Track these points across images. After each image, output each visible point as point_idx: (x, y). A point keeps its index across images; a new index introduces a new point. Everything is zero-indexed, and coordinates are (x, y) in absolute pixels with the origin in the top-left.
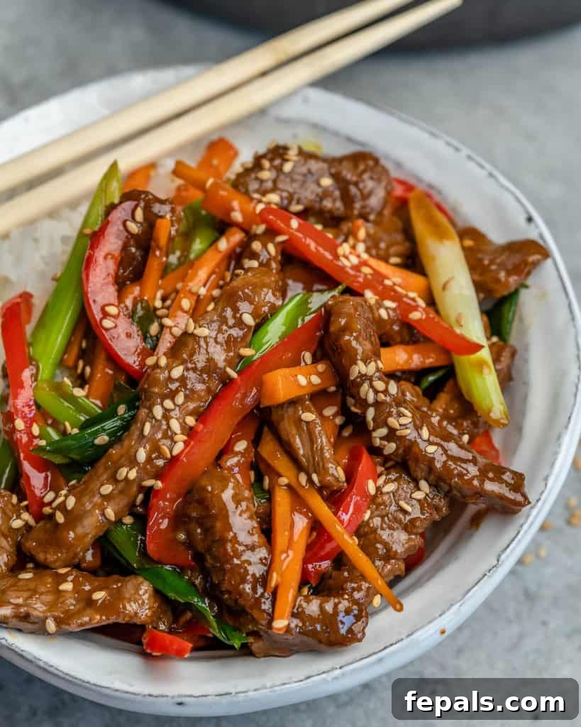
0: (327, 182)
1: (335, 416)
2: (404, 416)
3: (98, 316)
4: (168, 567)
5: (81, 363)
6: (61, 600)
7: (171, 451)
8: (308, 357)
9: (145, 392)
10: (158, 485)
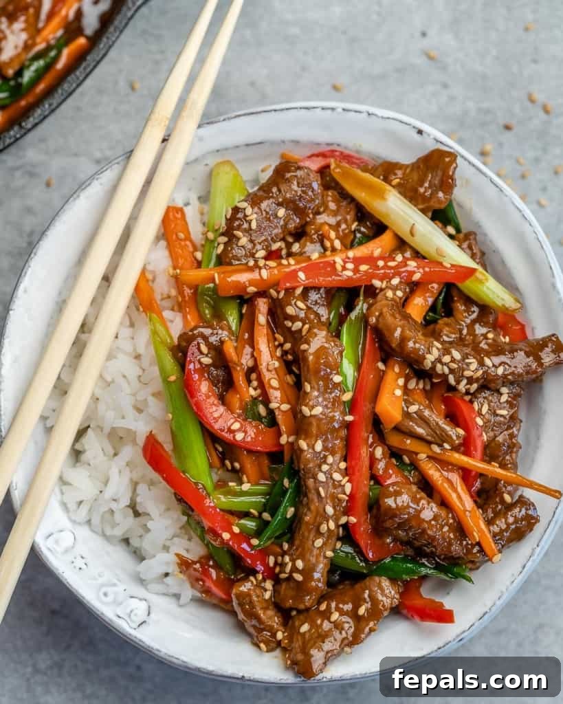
0: (281, 212)
1: (417, 384)
2: (470, 363)
3: (230, 436)
4: (388, 560)
5: (228, 463)
7: (345, 494)
8: (381, 366)
9: (303, 470)
10: (353, 520)
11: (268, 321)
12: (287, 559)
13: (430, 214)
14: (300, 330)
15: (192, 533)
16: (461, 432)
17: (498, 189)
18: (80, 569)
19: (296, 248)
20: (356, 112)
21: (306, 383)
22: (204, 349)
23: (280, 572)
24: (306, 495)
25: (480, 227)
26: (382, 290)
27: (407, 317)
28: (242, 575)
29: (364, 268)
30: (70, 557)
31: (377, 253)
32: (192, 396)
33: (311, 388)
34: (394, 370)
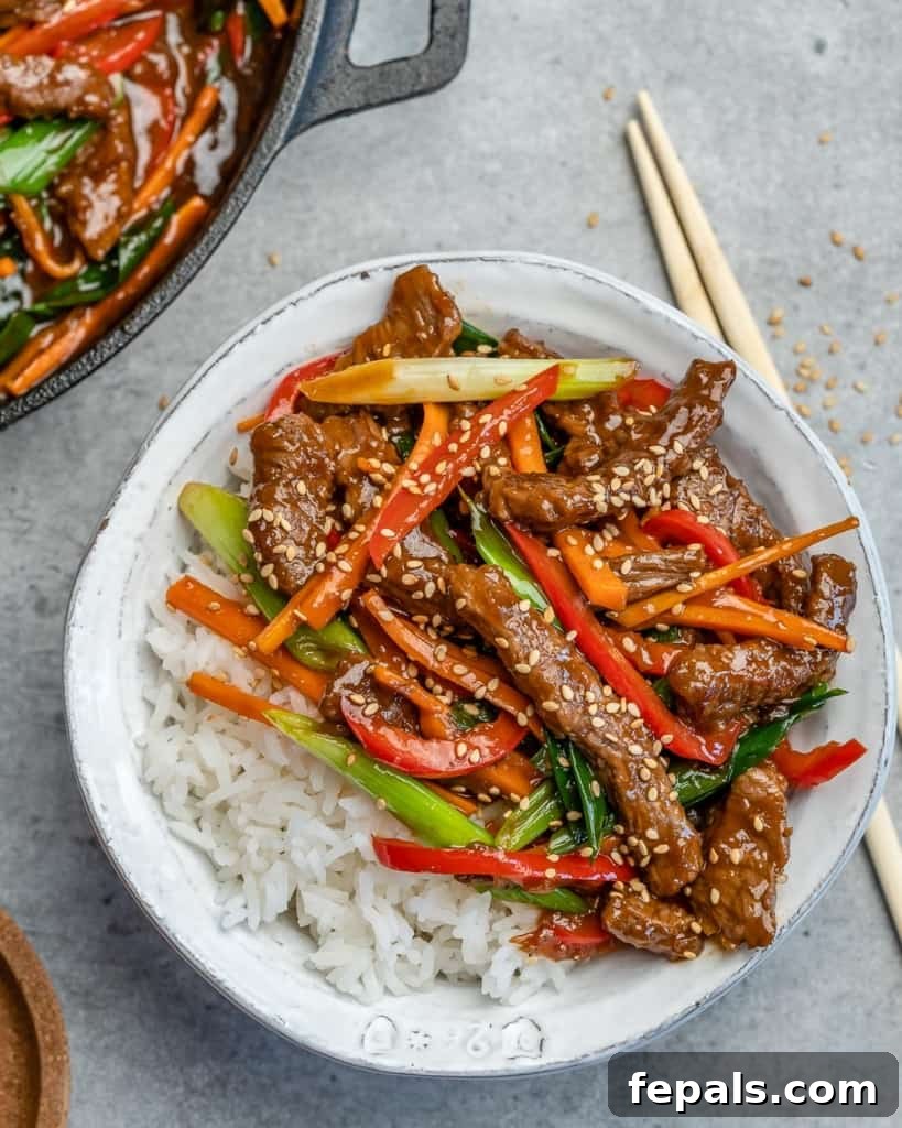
0: (301, 487)
1: (604, 538)
2: (642, 467)
3: (466, 765)
5: (482, 796)
6: (752, 863)
7: (636, 718)
8: (553, 552)
9: (572, 731)
10: (668, 738)
11: (394, 613)
12: (634, 840)
13: (452, 352)
14: (437, 592)
15: (507, 904)
16: (695, 547)
17: (499, 263)
18: (426, 1046)
19: (348, 510)
20: (278, 313)
21: (497, 640)
22: (358, 698)
23: (638, 861)
24: (597, 755)
25: (513, 318)
26: (479, 474)
27: (533, 478)
28: (597, 901)
29: (441, 468)
30: (405, 1044)
31: (437, 441)
32: (391, 759)
33: (507, 639)
34: (571, 546)
